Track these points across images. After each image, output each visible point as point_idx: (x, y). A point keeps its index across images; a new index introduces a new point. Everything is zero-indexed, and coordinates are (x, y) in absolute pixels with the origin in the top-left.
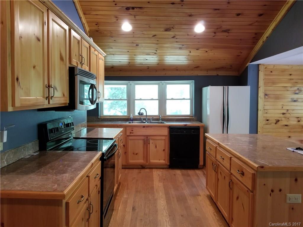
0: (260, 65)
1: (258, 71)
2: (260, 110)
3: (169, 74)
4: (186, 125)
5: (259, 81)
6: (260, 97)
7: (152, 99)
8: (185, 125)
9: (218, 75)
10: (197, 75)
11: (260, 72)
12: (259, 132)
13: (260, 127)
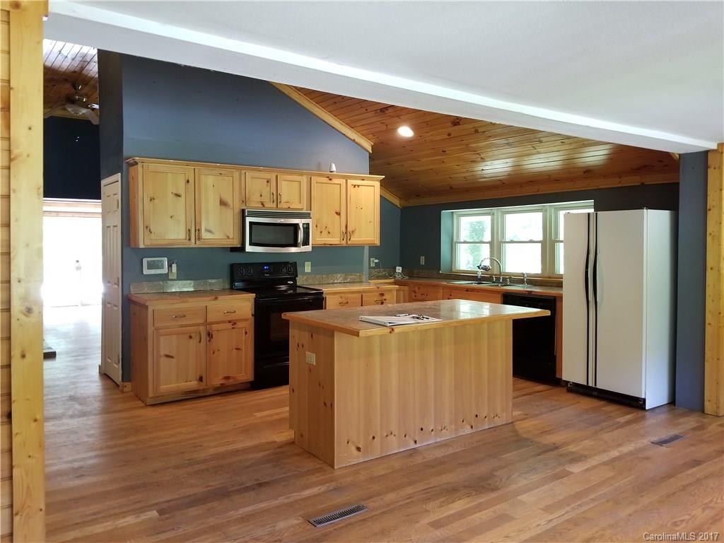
0: (709, 154)
1: (706, 167)
2: (711, 269)
3: (544, 189)
4: (530, 292)
5: (708, 193)
6: (710, 234)
7: (531, 242)
8: (528, 291)
9: (643, 184)
10: (596, 188)
11: (710, 171)
12: (709, 324)
13: (710, 311)
